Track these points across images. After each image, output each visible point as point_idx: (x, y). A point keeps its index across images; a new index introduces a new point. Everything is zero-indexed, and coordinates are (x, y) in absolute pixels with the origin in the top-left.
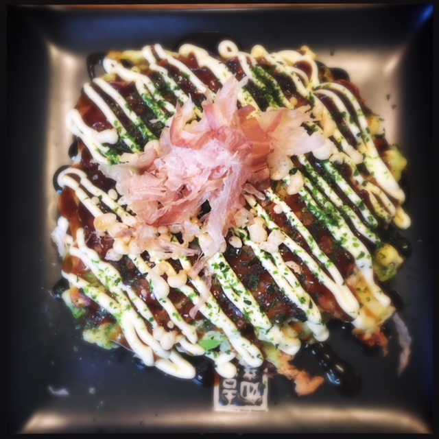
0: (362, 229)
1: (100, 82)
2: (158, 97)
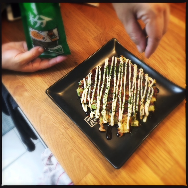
0: (134, 109)
1: (116, 58)
2: (122, 66)
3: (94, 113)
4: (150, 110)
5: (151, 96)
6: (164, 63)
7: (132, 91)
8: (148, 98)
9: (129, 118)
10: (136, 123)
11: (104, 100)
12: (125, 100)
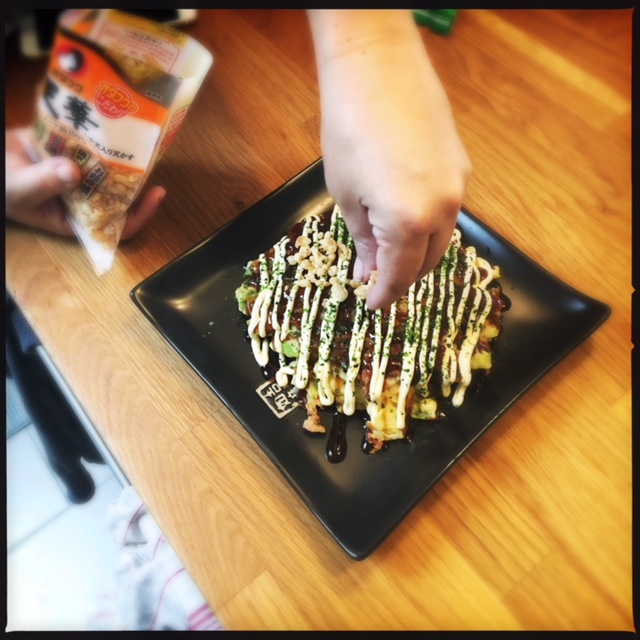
3: (291, 372)
4: (476, 367)
5: (482, 319)
6: (531, 215)
7: (419, 302)
8: (470, 325)
9: (404, 390)
10: (430, 408)
11: (323, 327)
12: (395, 328)
